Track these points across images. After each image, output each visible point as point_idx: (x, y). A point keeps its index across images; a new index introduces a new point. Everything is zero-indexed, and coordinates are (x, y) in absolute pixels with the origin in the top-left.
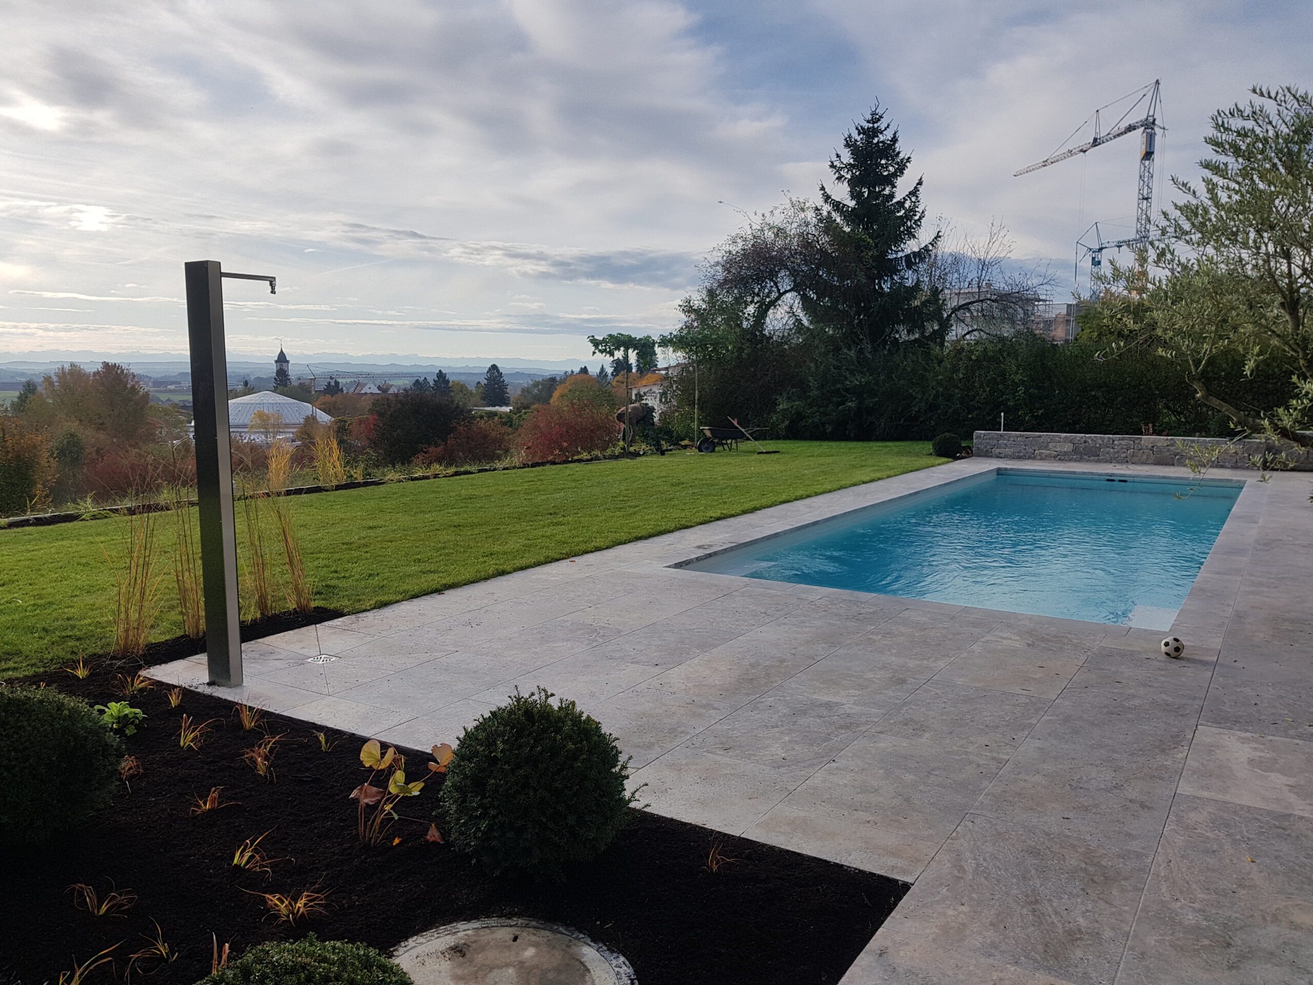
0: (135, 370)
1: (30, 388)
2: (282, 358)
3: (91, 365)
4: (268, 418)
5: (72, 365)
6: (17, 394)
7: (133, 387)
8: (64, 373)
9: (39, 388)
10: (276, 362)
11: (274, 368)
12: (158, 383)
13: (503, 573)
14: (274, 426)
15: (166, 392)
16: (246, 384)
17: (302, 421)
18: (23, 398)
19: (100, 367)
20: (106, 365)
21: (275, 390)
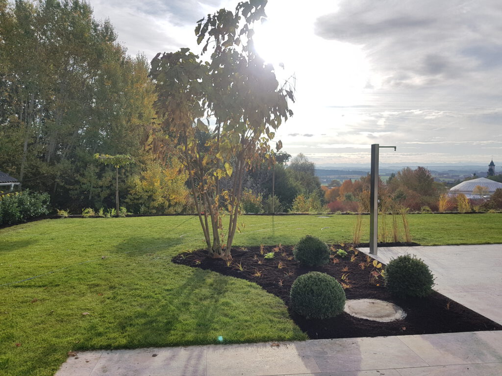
0: (429, 169)
1: (393, 175)
2: (492, 164)
3: (414, 168)
4: (482, 189)
5: (408, 167)
6: (389, 177)
7: (428, 175)
8: (404, 171)
9: (396, 176)
10: (489, 165)
11: (488, 168)
12: (440, 174)
13: (489, 243)
14: (484, 192)
15: (443, 177)
16: (475, 174)
17: (495, 190)
18: (390, 179)
19: (417, 168)
20: (419, 167)
21: (487, 177)
